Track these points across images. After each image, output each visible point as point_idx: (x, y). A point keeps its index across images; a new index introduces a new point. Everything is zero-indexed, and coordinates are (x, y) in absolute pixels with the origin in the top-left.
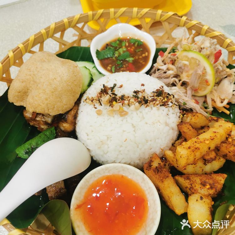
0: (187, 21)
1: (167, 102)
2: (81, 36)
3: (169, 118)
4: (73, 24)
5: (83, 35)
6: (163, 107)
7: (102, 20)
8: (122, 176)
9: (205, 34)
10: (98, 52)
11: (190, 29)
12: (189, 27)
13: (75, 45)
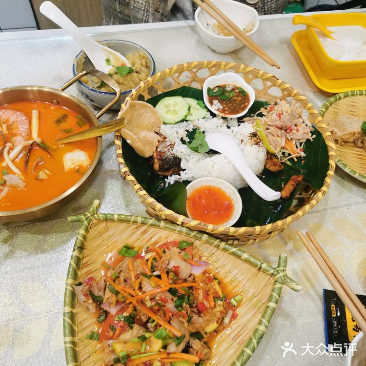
0: (282, 83)
1: (259, 142)
2: (193, 79)
3: (259, 154)
4: (190, 68)
5: (195, 79)
6: (256, 146)
7: (213, 69)
8: (219, 189)
9: (294, 96)
10: (209, 90)
11: (283, 90)
12: (283, 88)
13: (187, 85)
